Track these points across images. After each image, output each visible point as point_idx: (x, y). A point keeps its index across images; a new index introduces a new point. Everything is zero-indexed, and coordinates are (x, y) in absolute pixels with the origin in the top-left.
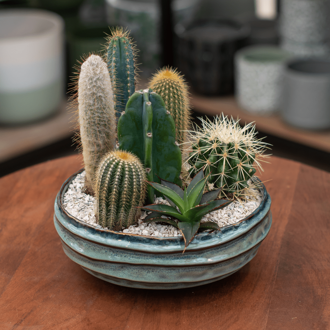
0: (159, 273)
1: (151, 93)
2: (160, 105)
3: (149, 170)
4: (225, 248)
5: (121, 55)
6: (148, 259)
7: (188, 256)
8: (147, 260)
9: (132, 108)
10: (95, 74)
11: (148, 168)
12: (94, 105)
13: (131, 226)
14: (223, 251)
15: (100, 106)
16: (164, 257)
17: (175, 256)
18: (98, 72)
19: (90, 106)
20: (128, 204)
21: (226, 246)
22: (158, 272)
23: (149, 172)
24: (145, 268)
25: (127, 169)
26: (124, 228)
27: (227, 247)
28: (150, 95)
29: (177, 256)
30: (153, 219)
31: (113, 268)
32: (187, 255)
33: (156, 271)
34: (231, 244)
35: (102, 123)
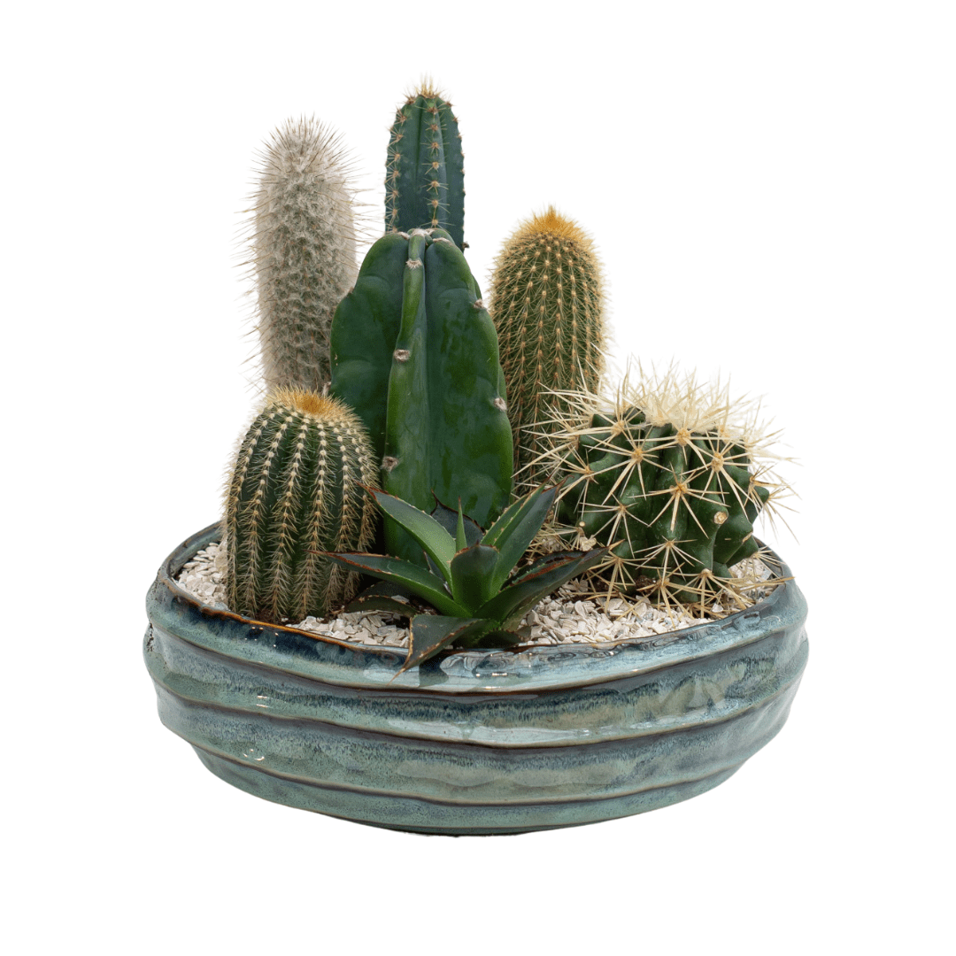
0: (345, 754)
1: (434, 240)
2: (455, 279)
3: (392, 461)
4: (551, 709)
5: (418, 148)
6: (316, 706)
7: (428, 711)
8: (313, 709)
9: (376, 278)
10: (293, 172)
11: (391, 458)
12: (286, 265)
13: (308, 617)
14: (544, 717)
15: (303, 271)
16: (359, 705)
17: (391, 706)
18: (300, 168)
19: (276, 269)
20: (291, 539)
21: (556, 704)
22: (343, 752)
23: (391, 468)
24: (308, 733)
25: (302, 436)
26: (287, 619)
27: (558, 708)
28: (432, 246)
29: (396, 706)
30: (366, 599)
31: (230, 730)
32: (426, 708)
33: (337, 748)
34: (573, 700)
35: (309, 326)
